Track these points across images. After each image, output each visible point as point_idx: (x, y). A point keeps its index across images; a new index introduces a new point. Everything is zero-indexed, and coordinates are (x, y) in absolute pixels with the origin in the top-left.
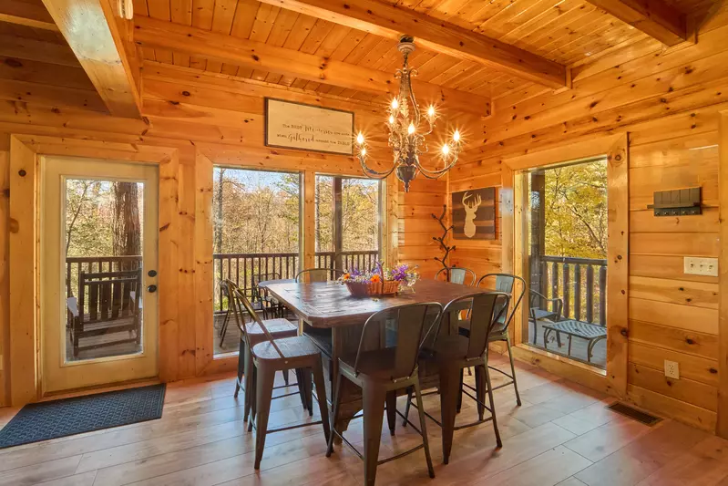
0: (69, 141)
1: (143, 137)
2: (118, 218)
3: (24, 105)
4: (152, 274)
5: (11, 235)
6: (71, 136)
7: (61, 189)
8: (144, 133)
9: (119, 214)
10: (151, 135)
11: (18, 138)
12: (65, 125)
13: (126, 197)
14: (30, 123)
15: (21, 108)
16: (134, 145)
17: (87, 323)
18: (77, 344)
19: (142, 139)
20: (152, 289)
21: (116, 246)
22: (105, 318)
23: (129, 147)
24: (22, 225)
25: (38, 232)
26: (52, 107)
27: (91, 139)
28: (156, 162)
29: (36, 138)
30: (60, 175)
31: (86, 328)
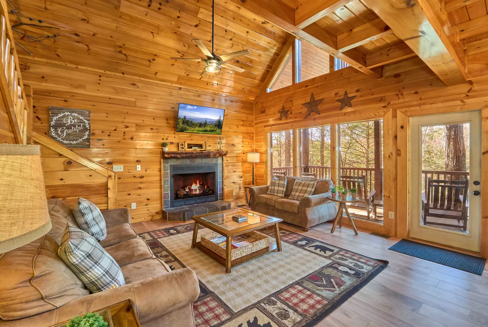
0: (423, 107)
1: (468, 94)
2: (449, 145)
3: (402, 94)
4: (476, 183)
5: (398, 157)
6: (424, 104)
7: (419, 132)
8: (469, 92)
9: (449, 143)
10: (474, 91)
11: (400, 111)
12: (421, 99)
13: (455, 132)
14: (405, 102)
15: (400, 96)
16: (462, 101)
17: (431, 208)
18: (426, 220)
19: (467, 96)
20: (477, 193)
21: (447, 165)
22: (442, 207)
23: (459, 102)
24: (402, 153)
25: (409, 156)
26: (413, 92)
27: (435, 103)
28: (478, 108)
29: (407, 109)
30: (419, 125)
31: (431, 211)
